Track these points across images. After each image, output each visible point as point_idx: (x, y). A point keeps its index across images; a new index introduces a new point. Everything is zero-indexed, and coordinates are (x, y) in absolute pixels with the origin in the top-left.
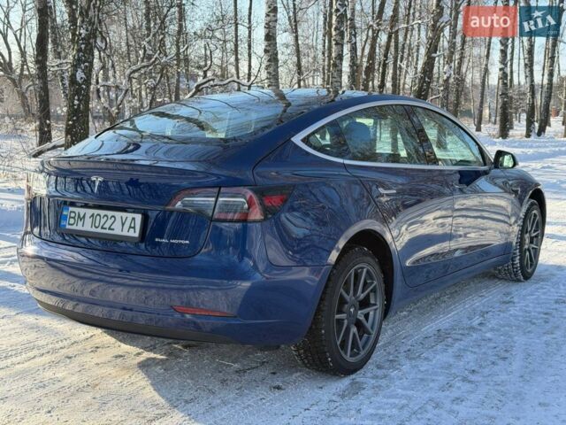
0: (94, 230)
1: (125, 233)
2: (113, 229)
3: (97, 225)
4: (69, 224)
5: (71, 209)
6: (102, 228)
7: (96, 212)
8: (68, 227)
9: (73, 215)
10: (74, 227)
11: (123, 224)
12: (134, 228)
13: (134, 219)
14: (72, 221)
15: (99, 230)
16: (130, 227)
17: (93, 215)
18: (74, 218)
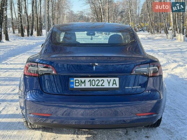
0: (92, 87)
1: (111, 86)
2: (104, 86)
3: (93, 84)
4: (76, 86)
5: (75, 79)
6: (97, 85)
7: (92, 79)
8: (75, 87)
9: (77, 81)
10: (80, 87)
11: (109, 83)
12: (116, 84)
13: (114, 80)
14: (77, 84)
15: (95, 87)
16: (113, 84)
17: (90, 81)
18: (78, 83)
